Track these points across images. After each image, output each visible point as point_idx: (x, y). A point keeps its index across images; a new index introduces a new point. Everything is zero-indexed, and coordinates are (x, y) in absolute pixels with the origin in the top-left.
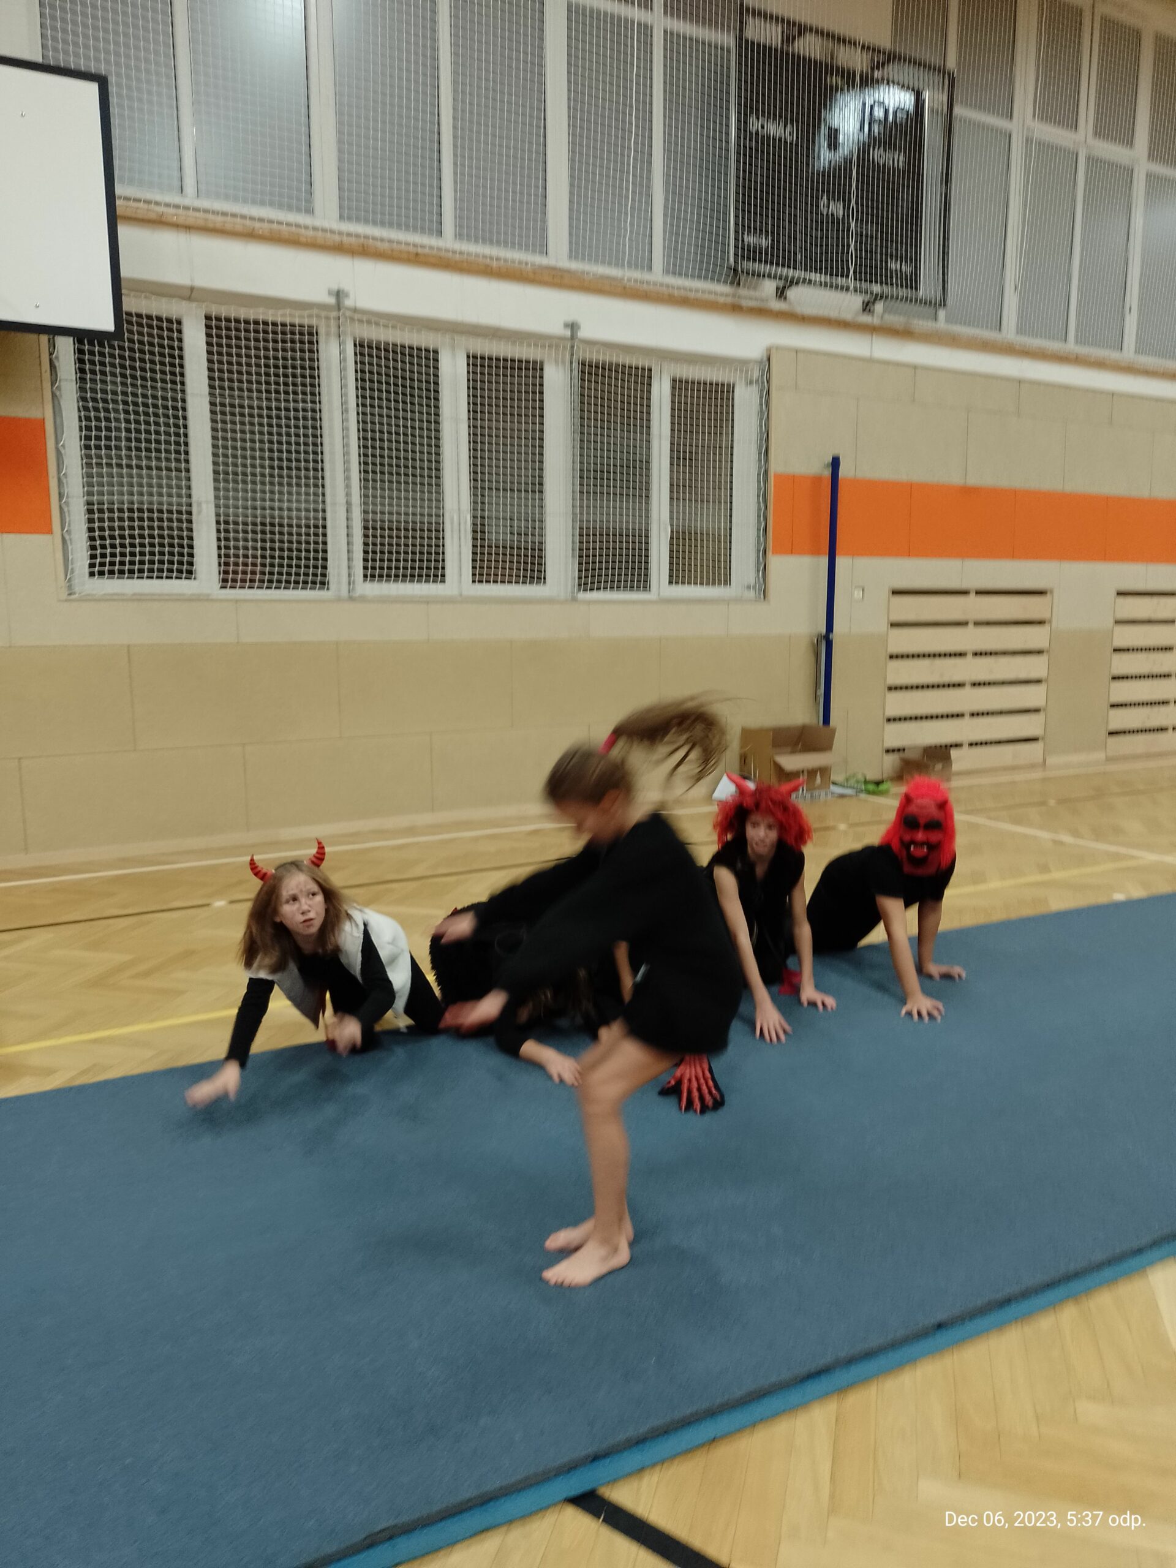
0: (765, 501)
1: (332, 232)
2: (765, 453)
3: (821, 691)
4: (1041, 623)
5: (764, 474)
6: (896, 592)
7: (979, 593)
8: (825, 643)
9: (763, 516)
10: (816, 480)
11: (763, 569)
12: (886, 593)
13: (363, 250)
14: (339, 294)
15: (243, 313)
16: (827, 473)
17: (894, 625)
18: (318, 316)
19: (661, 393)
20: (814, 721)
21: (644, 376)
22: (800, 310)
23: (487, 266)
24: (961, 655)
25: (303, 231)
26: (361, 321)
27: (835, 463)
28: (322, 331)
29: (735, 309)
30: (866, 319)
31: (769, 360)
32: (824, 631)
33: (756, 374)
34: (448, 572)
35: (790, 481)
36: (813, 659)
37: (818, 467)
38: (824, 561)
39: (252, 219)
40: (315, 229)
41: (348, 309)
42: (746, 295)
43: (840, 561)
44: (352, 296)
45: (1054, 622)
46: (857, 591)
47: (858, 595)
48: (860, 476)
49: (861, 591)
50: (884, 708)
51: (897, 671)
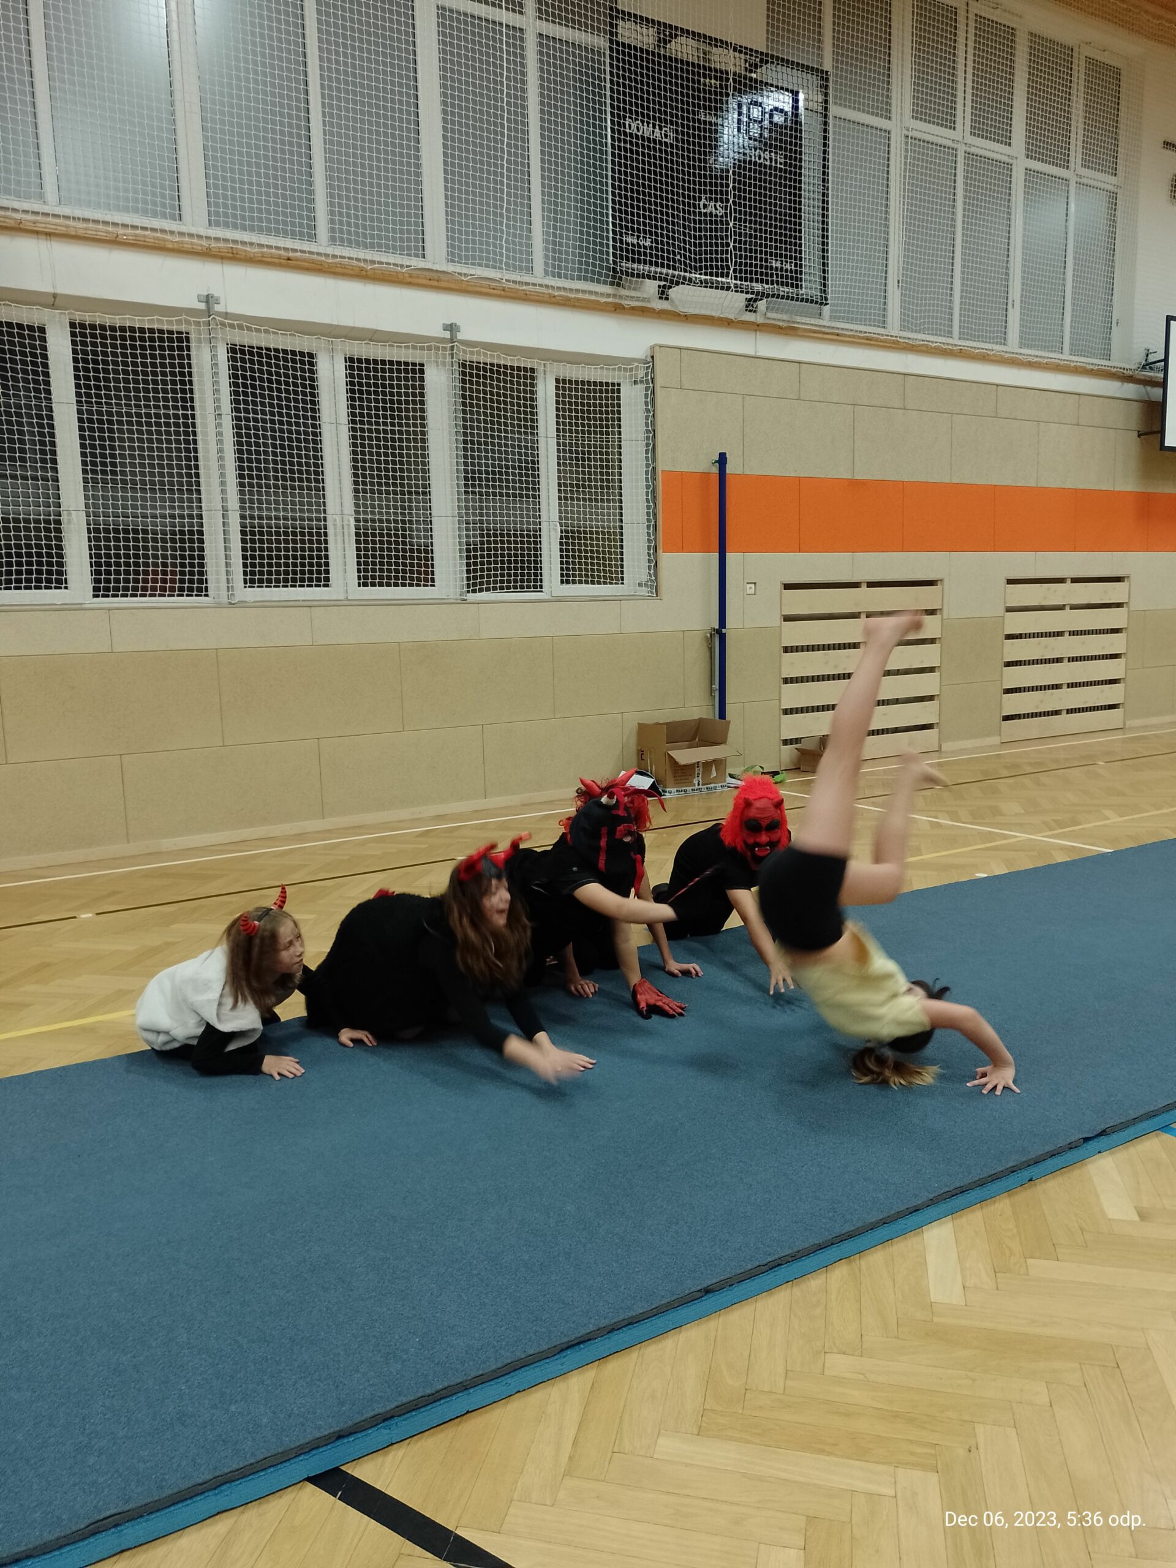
0: (654, 497)
1: (200, 237)
2: (652, 450)
3: (716, 686)
4: (935, 612)
5: (652, 472)
6: (788, 587)
7: (871, 585)
8: (719, 636)
9: (652, 515)
10: (705, 475)
11: (654, 565)
12: (779, 586)
13: (232, 256)
14: (208, 299)
15: (108, 320)
16: (715, 470)
17: (787, 618)
18: (188, 322)
19: (546, 393)
20: (711, 717)
21: (528, 376)
22: (681, 309)
23: (362, 269)
25: (168, 237)
26: (232, 326)
27: (722, 460)
28: (192, 336)
29: (617, 309)
30: (749, 317)
31: (652, 357)
32: (717, 627)
33: (641, 374)
34: (332, 575)
35: (680, 478)
36: (708, 654)
37: (705, 464)
38: (716, 556)
39: (115, 224)
40: (181, 234)
41: (219, 314)
42: (628, 295)
43: (730, 556)
44: (222, 301)
45: (945, 612)
46: (749, 586)
47: (750, 590)
48: (748, 473)
49: (753, 586)
50: (780, 700)
51: (792, 664)
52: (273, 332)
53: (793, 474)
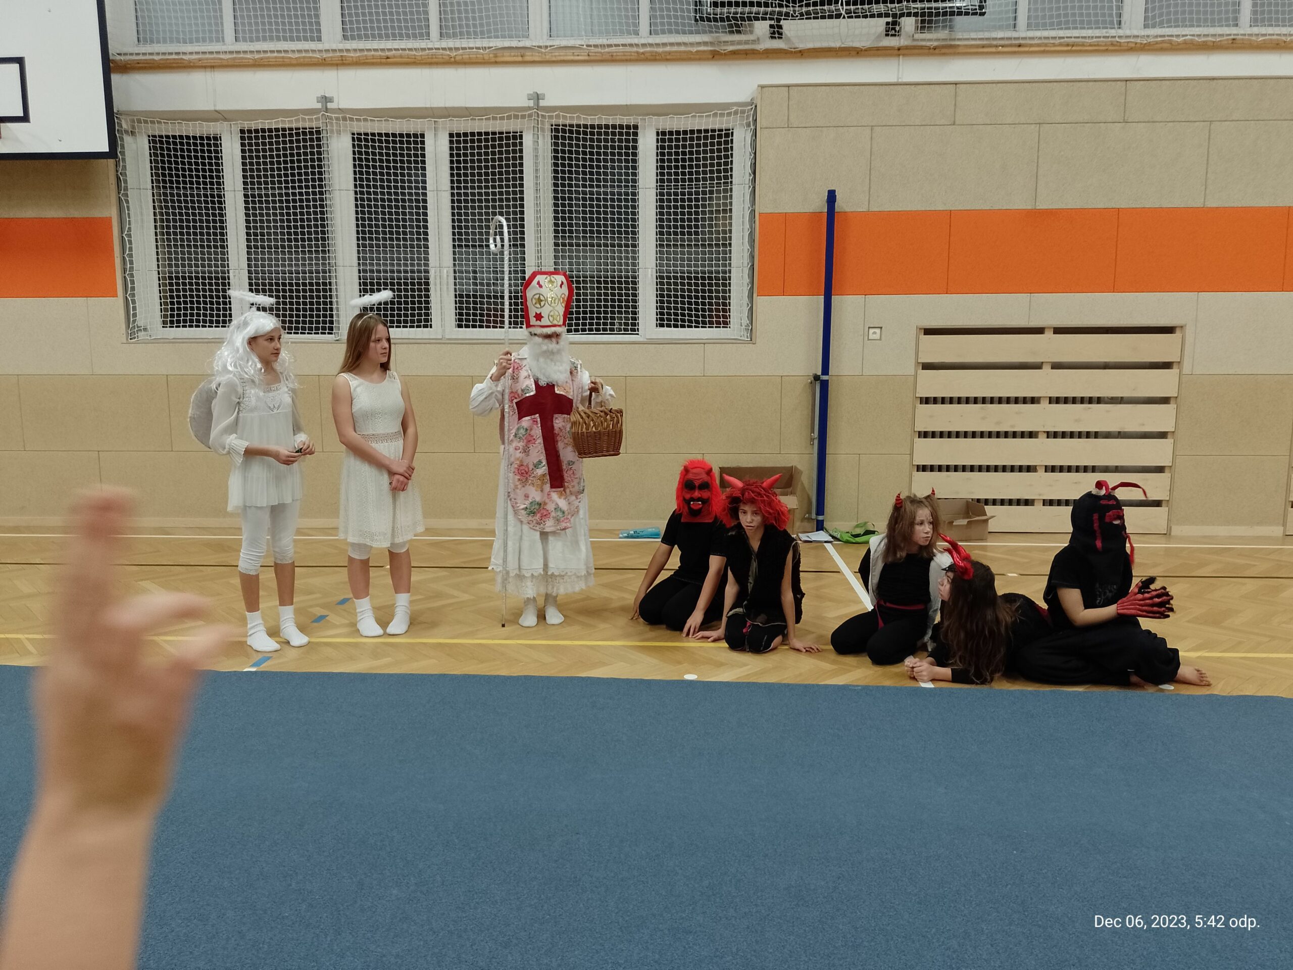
2: (751, 194)
4: (1167, 365)
5: (751, 216)
6: (929, 332)
7: (1058, 331)
8: (821, 383)
9: (750, 258)
10: (815, 215)
11: (751, 310)
12: (916, 331)
14: (325, 100)
16: (824, 208)
17: (927, 366)
19: (647, 146)
21: (632, 132)
22: (798, 46)
24: (1034, 400)
26: (350, 119)
27: (832, 196)
30: (889, 42)
31: (756, 99)
32: (817, 372)
34: (432, 318)
36: (810, 401)
38: (821, 298)
41: (336, 110)
43: (835, 299)
44: (335, 100)
45: (1187, 368)
46: (871, 331)
47: (875, 334)
48: (875, 208)
49: (878, 331)
50: (911, 454)
51: (931, 417)
52: (371, 120)
53: (940, 207)
